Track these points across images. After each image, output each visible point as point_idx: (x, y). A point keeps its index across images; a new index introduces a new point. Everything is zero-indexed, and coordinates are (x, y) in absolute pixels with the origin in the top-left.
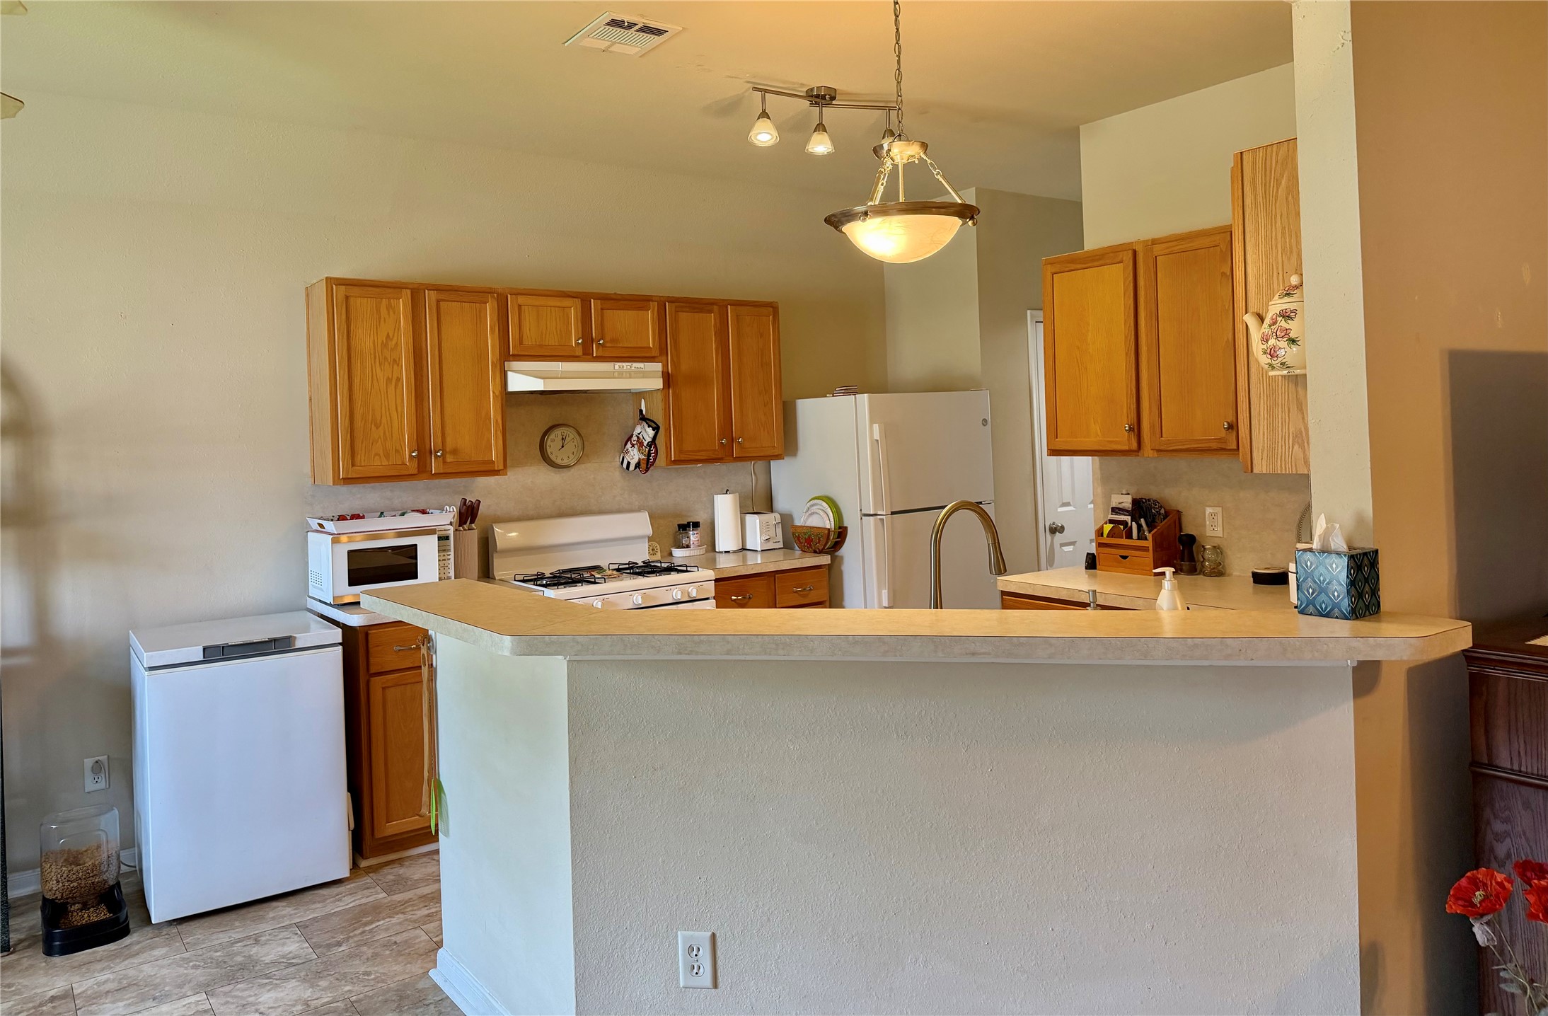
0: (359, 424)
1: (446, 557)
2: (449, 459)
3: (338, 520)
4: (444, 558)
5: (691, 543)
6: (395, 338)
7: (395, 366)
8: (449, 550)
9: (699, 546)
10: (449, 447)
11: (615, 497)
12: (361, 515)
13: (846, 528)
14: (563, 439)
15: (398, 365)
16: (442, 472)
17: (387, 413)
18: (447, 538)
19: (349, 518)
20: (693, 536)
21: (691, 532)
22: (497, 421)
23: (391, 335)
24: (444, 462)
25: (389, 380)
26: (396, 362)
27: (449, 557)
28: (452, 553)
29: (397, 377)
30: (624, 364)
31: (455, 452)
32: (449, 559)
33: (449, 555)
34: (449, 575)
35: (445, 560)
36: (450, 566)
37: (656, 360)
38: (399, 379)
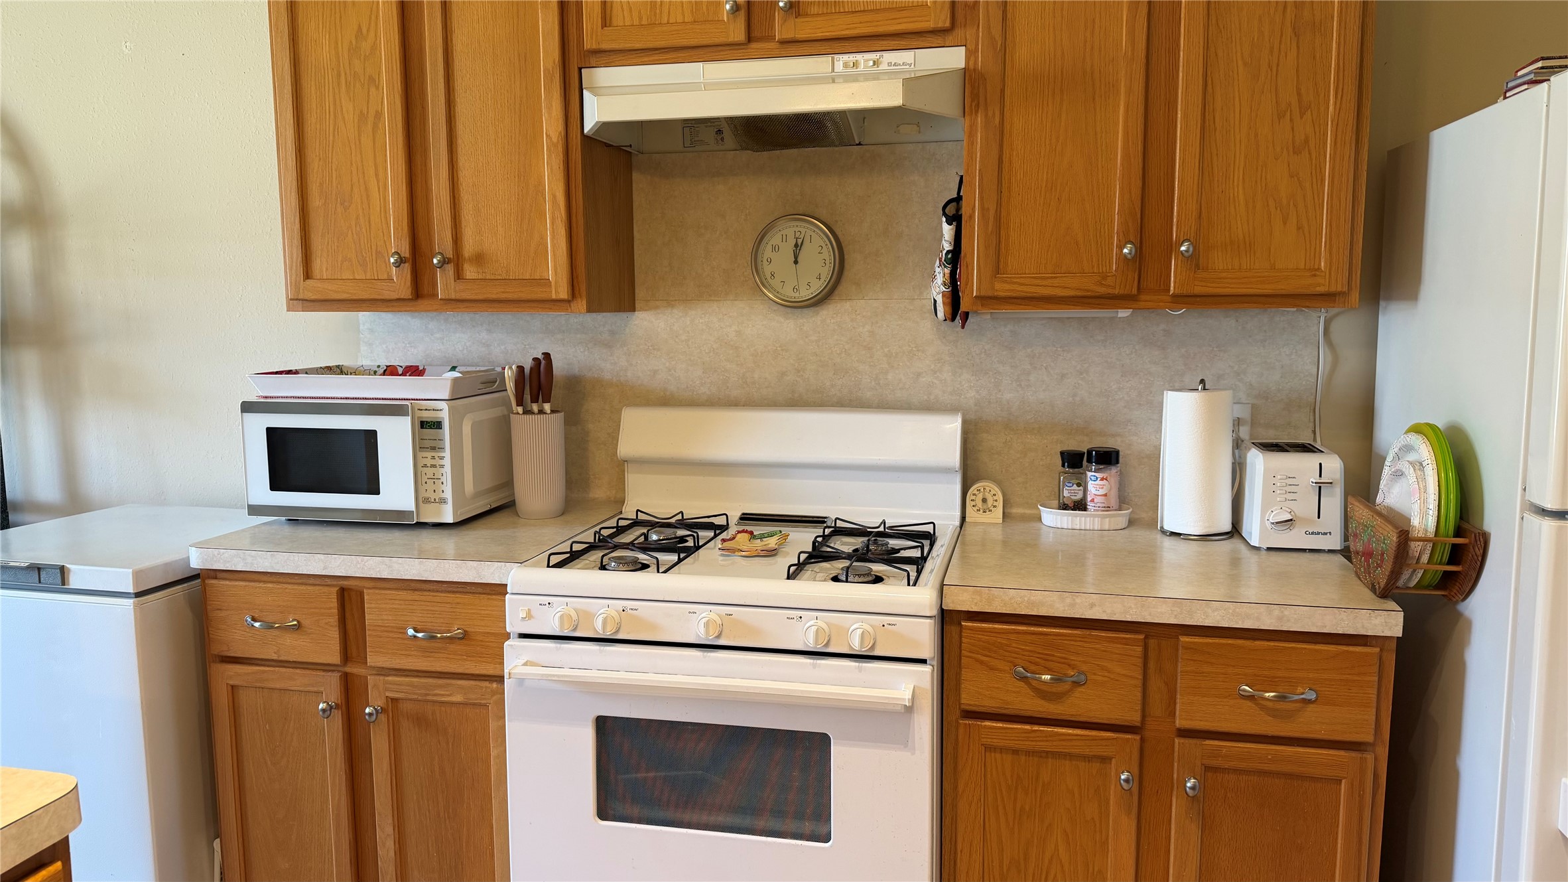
0: (315, 201)
1: (438, 462)
2: (470, 272)
3: (384, 374)
4: (433, 462)
5: (1089, 499)
6: (372, 34)
7: (373, 90)
8: (442, 449)
9: (1108, 508)
10: (469, 248)
11: (919, 375)
12: (421, 368)
13: (1484, 540)
14: (796, 245)
15: (377, 88)
16: (453, 297)
17: (361, 180)
18: (438, 425)
19: (400, 371)
20: (1097, 484)
21: (1089, 474)
22: (554, 196)
23: (364, 30)
24: (459, 276)
25: (362, 117)
26: (373, 81)
27: (442, 462)
28: (447, 454)
29: (377, 112)
30: (859, 57)
31: (479, 259)
32: (442, 466)
33: (442, 458)
34: (443, 495)
35: (433, 466)
36: (443, 479)
37: (949, 39)
38: (378, 115)
